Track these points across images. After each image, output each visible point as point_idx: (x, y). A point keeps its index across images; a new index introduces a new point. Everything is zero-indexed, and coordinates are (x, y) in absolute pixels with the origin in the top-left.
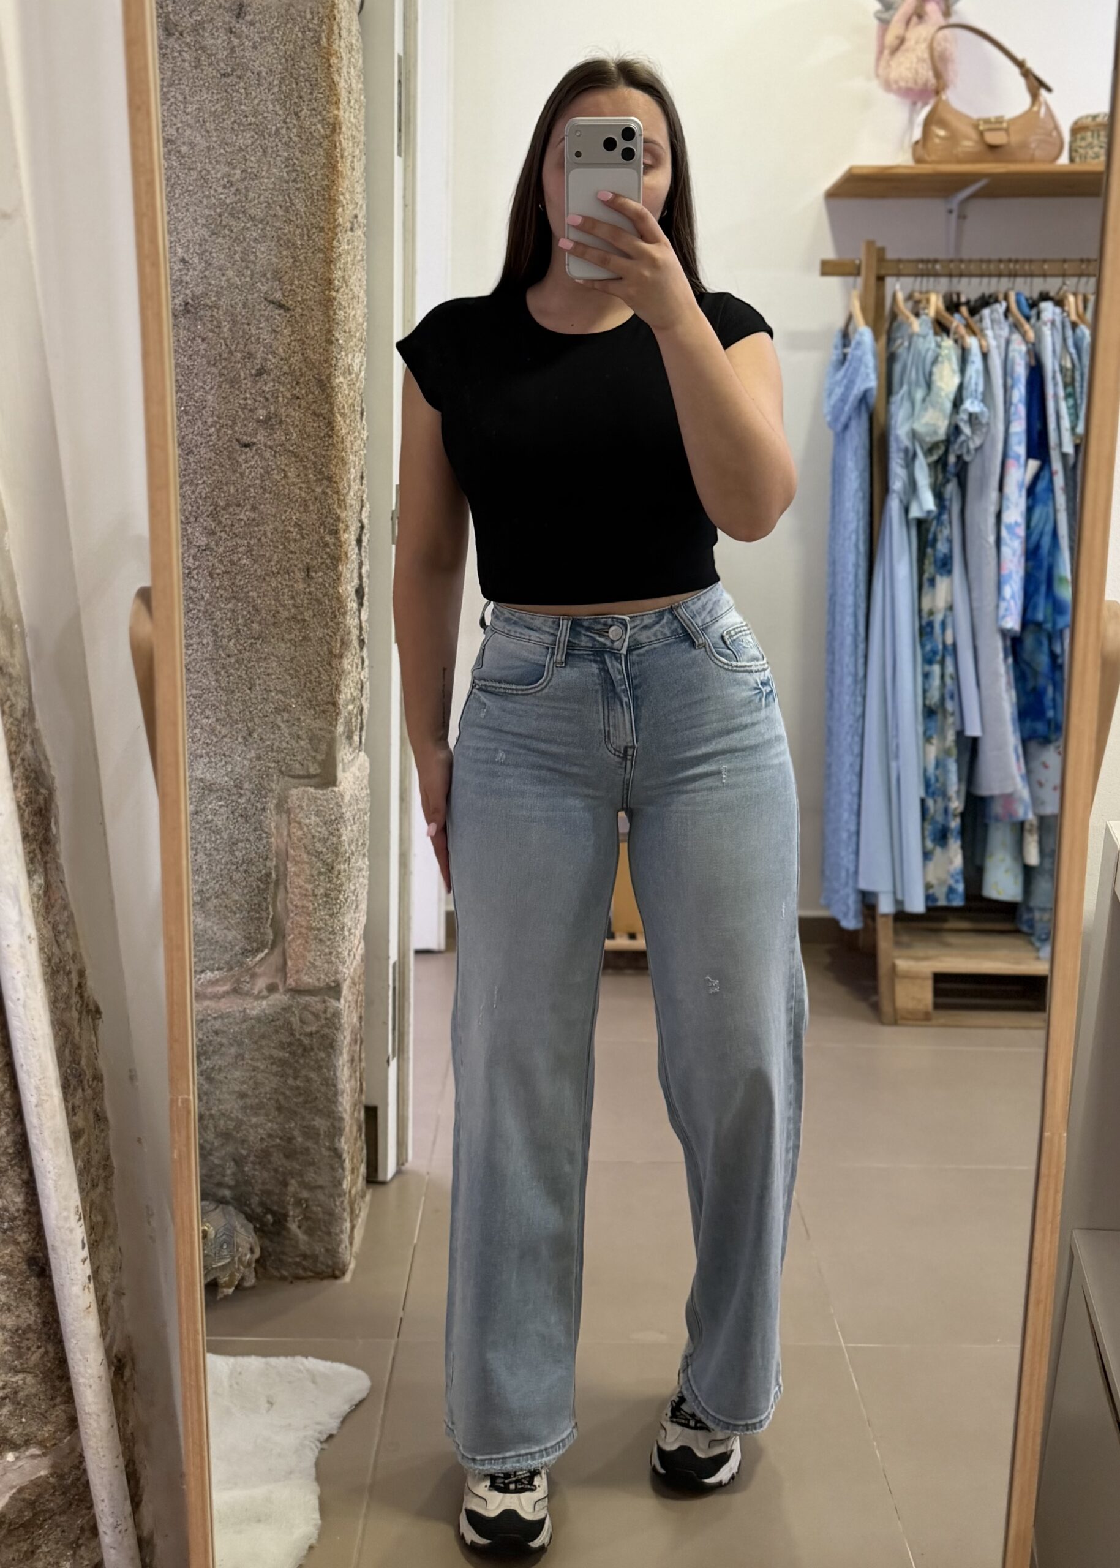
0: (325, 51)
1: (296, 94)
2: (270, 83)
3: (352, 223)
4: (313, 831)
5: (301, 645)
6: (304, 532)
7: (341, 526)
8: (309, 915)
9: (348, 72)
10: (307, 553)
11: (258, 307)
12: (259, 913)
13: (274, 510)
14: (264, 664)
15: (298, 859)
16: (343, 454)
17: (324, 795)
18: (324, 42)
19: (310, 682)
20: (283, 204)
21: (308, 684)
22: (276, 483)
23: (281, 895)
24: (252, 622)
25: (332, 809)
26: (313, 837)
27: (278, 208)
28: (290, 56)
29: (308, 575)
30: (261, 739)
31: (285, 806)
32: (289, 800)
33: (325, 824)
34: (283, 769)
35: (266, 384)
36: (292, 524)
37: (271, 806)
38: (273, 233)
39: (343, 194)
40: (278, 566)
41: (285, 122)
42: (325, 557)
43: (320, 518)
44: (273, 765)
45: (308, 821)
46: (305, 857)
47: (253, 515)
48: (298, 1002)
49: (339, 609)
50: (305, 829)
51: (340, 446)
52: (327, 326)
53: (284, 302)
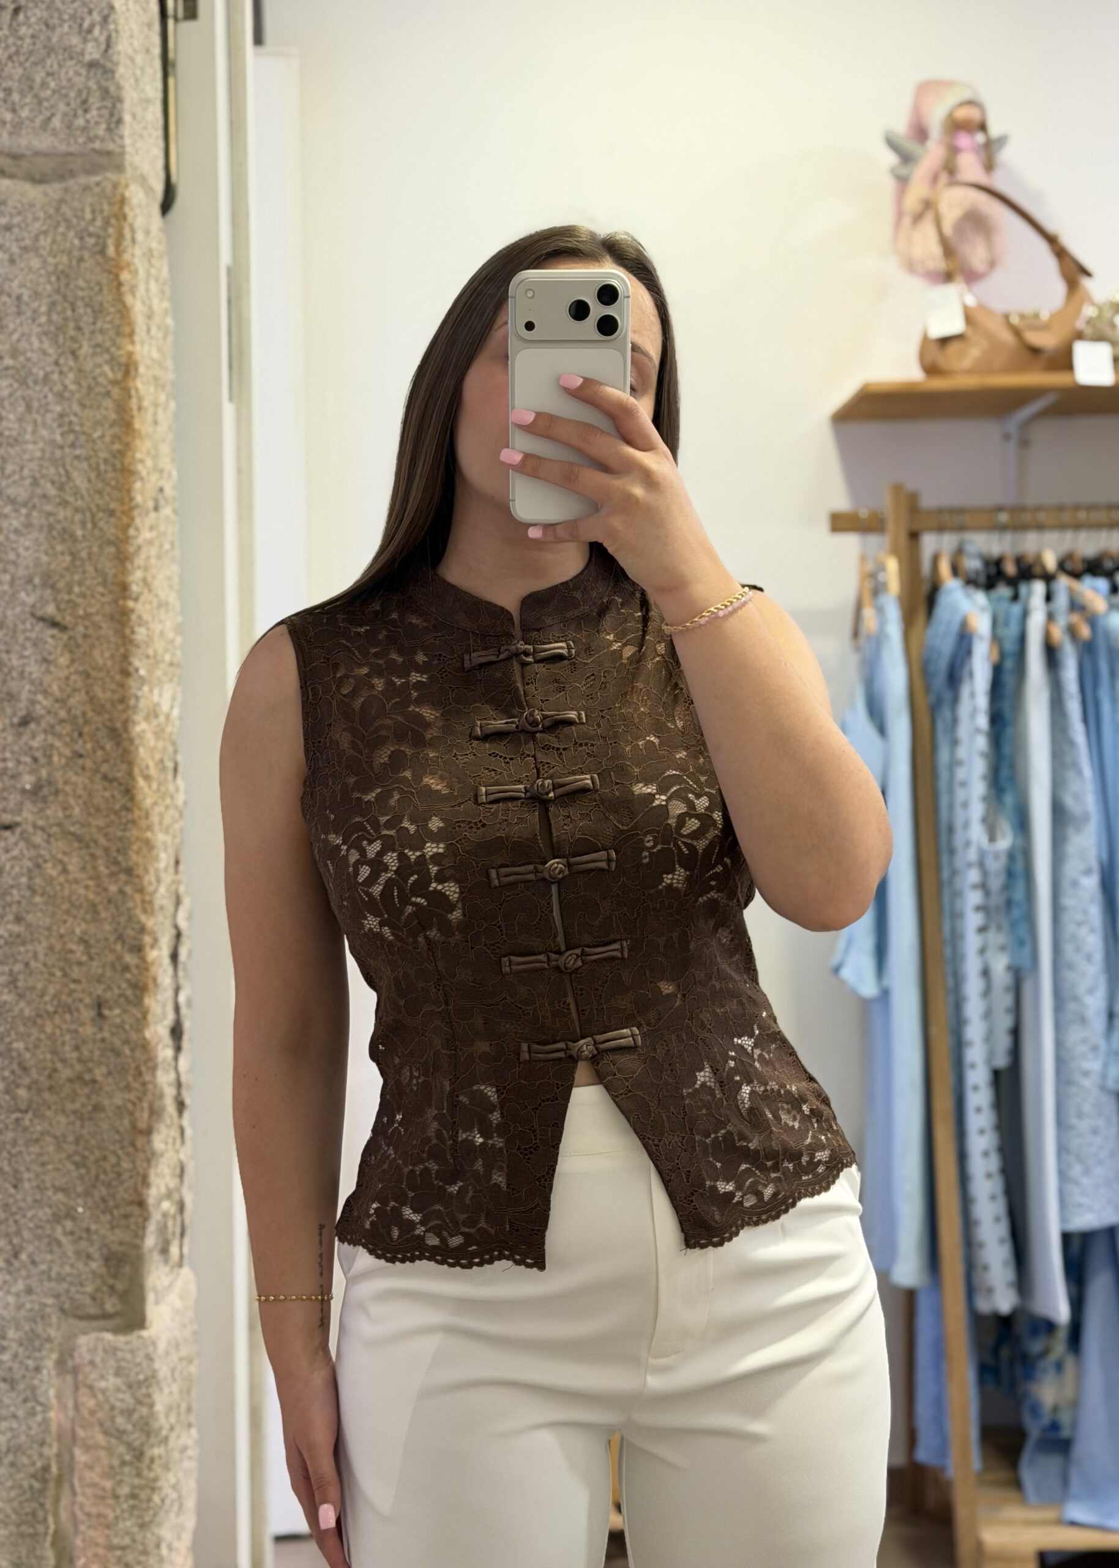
0: (112, 263)
1: (72, 325)
2: (35, 311)
3: (156, 501)
4: (112, 1400)
5: (90, 1119)
6: (93, 951)
7: (147, 939)
8: (108, 1526)
9: (147, 290)
10: (99, 981)
11: (21, 627)
12: (33, 1526)
13: (48, 921)
14: (35, 1149)
15: (90, 1442)
16: (149, 834)
17: (127, 1343)
18: (111, 251)
19: (105, 1172)
20: (56, 478)
21: (102, 1177)
22: (50, 880)
23: (64, 1501)
24: (18, 1086)
25: (139, 1364)
26: (113, 1408)
27: (49, 485)
28: (63, 272)
29: (100, 1015)
30: (34, 1263)
31: (70, 1363)
32: (76, 1354)
33: (130, 1386)
34: (67, 1306)
35: (34, 736)
36: (76, 939)
37: (49, 1363)
38: (43, 521)
39: (142, 461)
40: (55, 1002)
41: (57, 363)
42: (124, 985)
43: (116, 930)
44: (50, 1301)
45: (103, 1384)
46: (100, 1438)
47: (16, 929)
49: (146, 1062)
50: (100, 1397)
51: (143, 823)
52: (122, 650)
53: (59, 618)
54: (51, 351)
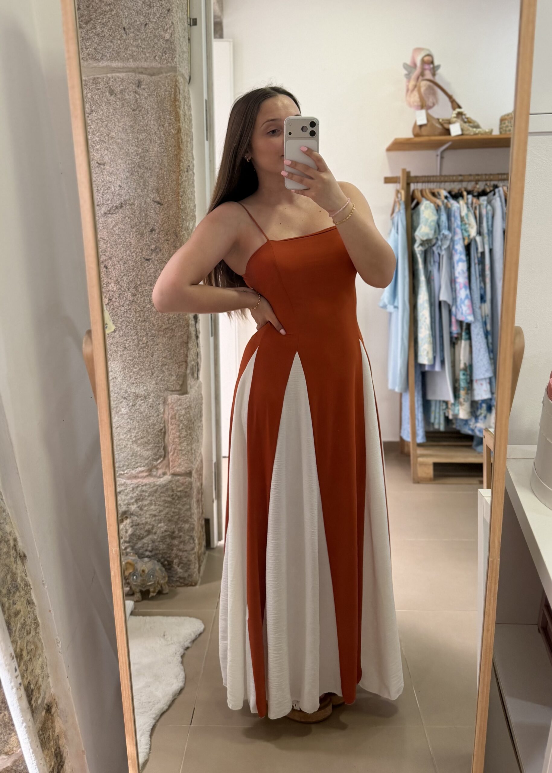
0: (174, 99)
1: (163, 117)
3: (188, 169)
4: (179, 412)
5: (172, 338)
8: (178, 445)
9: (183, 108)
11: (150, 204)
12: (158, 444)
14: (157, 346)
15: (173, 423)
17: (184, 398)
18: (173, 96)
19: (176, 353)
20: (159, 162)
23: (167, 437)
24: (152, 330)
25: (186, 403)
27: (157, 164)
28: (160, 102)
30: (158, 376)
32: (168, 400)
33: (184, 409)
34: (167, 388)
35: (154, 235)
37: (162, 402)
38: (156, 174)
39: (182, 157)
41: (158, 129)
44: (161, 386)
45: (176, 408)
48: (175, 479)
49: (186, 324)
52: (178, 211)
53: (160, 202)
54: (156, 125)
